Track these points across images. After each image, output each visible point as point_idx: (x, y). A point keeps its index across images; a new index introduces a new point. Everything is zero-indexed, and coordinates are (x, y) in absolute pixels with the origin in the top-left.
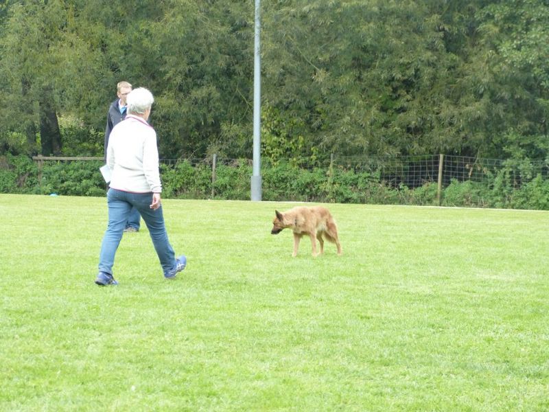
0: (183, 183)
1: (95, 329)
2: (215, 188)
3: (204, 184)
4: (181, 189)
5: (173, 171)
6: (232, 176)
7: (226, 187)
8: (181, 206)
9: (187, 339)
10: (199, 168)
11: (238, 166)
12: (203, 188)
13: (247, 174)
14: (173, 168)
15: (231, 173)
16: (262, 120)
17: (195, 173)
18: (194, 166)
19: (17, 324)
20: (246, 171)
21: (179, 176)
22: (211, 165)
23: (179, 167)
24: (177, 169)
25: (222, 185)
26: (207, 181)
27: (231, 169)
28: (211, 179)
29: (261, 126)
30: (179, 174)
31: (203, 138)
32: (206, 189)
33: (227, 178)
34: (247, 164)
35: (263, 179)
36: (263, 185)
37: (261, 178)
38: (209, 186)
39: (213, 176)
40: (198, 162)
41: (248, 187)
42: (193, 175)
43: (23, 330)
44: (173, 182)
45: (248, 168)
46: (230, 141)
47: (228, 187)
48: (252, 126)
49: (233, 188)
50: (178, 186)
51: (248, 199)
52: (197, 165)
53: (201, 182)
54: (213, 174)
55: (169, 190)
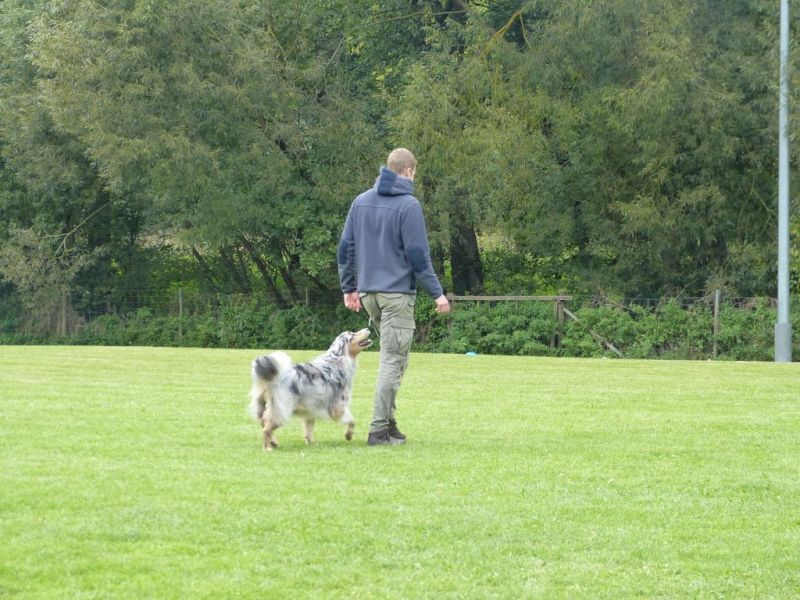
0: (669, 335)
1: (535, 556)
2: (719, 342)
3: (701, 337)
4: (666, 344)
5: (654, 316)
6: (745, 325)
7: (735, 341)
8: (665, 369)
9: (678, 573)
10: (693, 312)
11: (754, 309)
12: (700, 342)
13: (769, 321)
14: (653, 311)
15: (744, 319)
16: (792, 237)
17: (686, 319)
18: (685, 308)
19: (417, 547)
20: (767, 316)
21: (663, 324)
22: (713, 308)
23: (663, 310)
24: (659, 313)
25: (729, 338)
26: (705, 333)
27: (743, 313)
28: (713, 329)
29: (791, 246)
30: (662, 320)
31: (699, 265)
32: (704, 344)
33: (737, 327)
34: (769, 305)
35: (794, 328)
36: (793, 337)
37: (790, 326)
38: (709, 339)
39: (715, 324)
40: (692, 302)
41: (770, 342)
42: (684, 322)
43: (427, 556)
44: (652, 333)
45: (770, 311)
46: (743, 269)
47: (739, 341)
48: (776, 246)
49: (746, 342)
50: (661, 340)
51: (770, 359)
52: (690, 307)
53: (696, 333)
54: (715, 321)
55: (647, 344)
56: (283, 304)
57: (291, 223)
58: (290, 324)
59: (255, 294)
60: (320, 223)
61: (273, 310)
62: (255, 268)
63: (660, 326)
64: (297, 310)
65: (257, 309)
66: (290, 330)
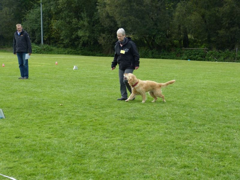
0: (227, 56)
2: (237, 58)
3: (233, 57)
4: (226, 58)
5: (224, 53)
10: (232, 52)
12: (233, 58)
14: (224, 52)
18: (230, 51)
22: (236, 51)
24: (225, 52)
25: (239, 57)
28: (236, 55)
30: (226, 53)
31: (233, 43)
38: (235, 57)
40: (231, 50)
42: (230, 54)
44: (223, 56)
50: (225, 57)
52: (231, 51)
53: (232, 56)
54: (236, 53)
55: (222, 58)
56: (151, 49)
57: (154, 34)
58: (153, 53)
59: (146, 47)
60: (159, 34)
61: (150, 50)
62: (146, 42)
63: (225, 54)
64: (154, 50)
65: (146, 50)
66: (152, 54)
